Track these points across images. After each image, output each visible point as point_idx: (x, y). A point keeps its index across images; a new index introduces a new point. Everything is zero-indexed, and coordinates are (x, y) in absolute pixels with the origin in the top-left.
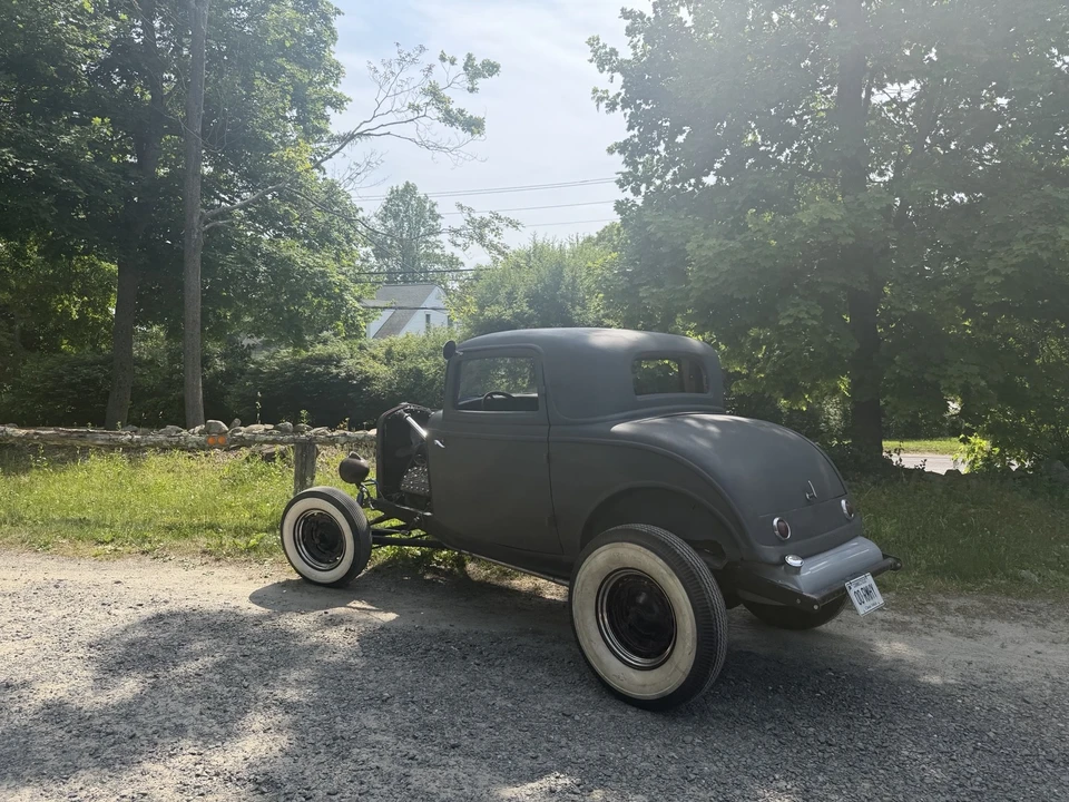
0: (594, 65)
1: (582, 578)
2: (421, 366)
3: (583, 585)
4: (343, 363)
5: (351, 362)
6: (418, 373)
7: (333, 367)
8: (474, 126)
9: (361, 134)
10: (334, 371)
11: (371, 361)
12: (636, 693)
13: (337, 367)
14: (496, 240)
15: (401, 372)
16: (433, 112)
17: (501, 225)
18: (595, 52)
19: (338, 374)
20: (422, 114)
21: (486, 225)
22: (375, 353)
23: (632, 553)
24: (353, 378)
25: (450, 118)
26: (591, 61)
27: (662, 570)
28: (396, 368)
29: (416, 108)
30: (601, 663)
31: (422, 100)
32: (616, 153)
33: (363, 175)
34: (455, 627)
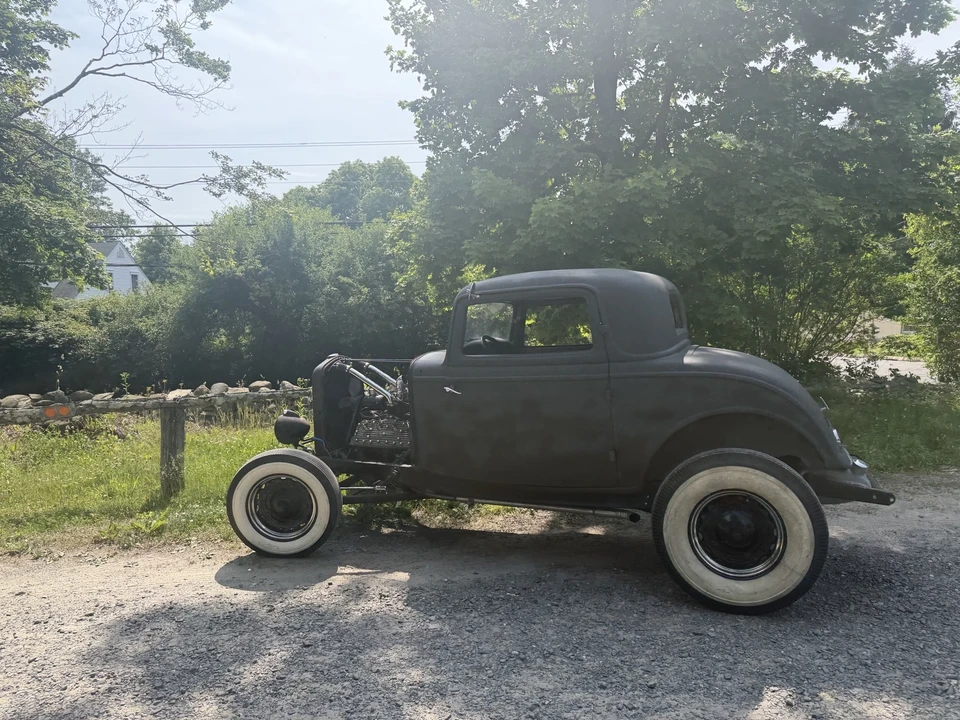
0: (390, 23)
2: (141, 326)
3: (676, 511)
4: (39, 326)
5: (48, 325)
6: (137, 335)
7: (27, 331)
8: (220, 70)
9: (94, 72)
10: (29, 335)
11: (74, 322)
12: (746, 602)
13: (32, 330)
14: (259, 191)
15: (111, 334)
16: (171, 54)
17: (265, 175)
18: (393, 13)
19: (34, 339)
20: (160, 55)
21: (246, 175)
22: (76, 313)
23: (737, 475)
24: (53, 341)
25: (193, 60)
26: (387, 19)
27: (775, 487)
28: (105, 330)
29: (154, 49)
30: (702, 581)
31: (159, 40)
32: (407, 109)
33: (102, 118)
34: (482, 575)
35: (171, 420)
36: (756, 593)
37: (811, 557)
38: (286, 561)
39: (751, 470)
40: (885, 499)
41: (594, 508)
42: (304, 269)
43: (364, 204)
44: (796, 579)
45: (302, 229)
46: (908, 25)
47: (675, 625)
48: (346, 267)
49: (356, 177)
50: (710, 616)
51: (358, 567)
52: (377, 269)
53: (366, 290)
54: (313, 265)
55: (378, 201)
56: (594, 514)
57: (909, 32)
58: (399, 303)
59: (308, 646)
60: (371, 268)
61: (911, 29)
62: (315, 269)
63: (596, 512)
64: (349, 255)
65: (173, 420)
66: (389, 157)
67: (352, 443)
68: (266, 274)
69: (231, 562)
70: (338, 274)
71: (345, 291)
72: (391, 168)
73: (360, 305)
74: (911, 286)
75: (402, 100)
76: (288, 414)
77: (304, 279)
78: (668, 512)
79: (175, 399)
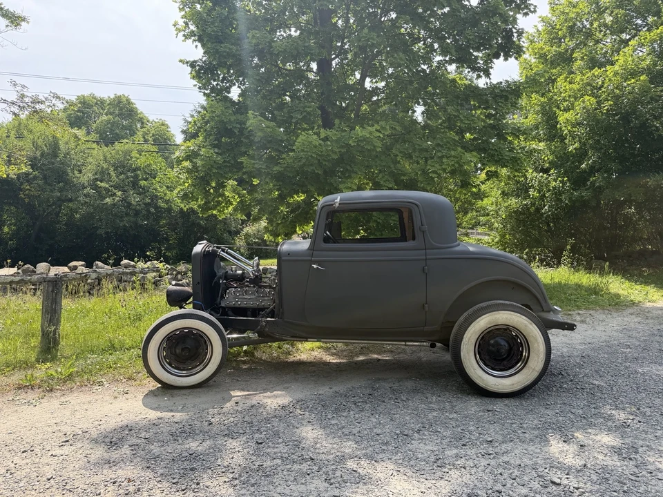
1: (469, 335)
3: (469, 339)
12: (508, 390)
23: (505, 316)
27: (526, 322)
30: (483, 380)
34: (335, 389)
35: (53, 291)
36: (513, 384)
37: (544, 361)
38: (189, 391)
39: (513, 313)
40: (571, 327)
41: (405, 341)
42: (67, 175)
43: (97, 127)
44: (535, 375)
45: (67, 143)
46: (502, 54)
47: (473, 406)
48: (102, 174)
49: (90, 106)
50: (488, 400)
51: (243, 390)
52: (128, 177)
53: (119, 193)
54: (76, 172)
55: (109, 126)
56: (405, 345)
57: (502, 58)
58: (145, 204)
59: (261, 443)
60: (122, 177)
61: (503, 56)
62: (78, 175)
63: (407, 343)
64: (105, 166)
65: (53, 292)
66: (118, 94)
67: (223, 305)
68: (35, 178)
69: (147, 394)
70: (97, 180)
71: (101, 194)
72: (120, 102)
73: (114, 205)
74: (490, 208)
75: (183, 59)
76: (176, 285)
77: (68, 183)
78: (464, 340)
79: (56, 275)
